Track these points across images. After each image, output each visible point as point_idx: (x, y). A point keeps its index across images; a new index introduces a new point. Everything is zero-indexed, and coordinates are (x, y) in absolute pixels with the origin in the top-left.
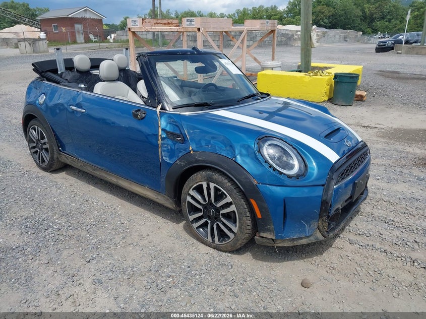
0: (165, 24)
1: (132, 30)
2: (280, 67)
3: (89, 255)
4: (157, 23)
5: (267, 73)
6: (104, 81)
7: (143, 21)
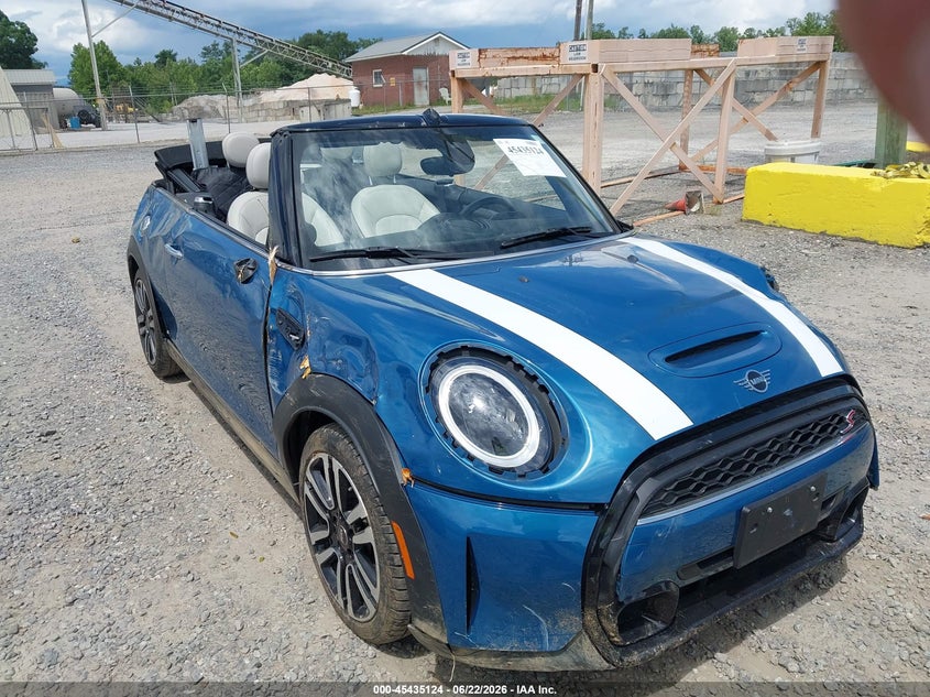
0: (535, 58)
1: (458, 75)
2: (816, 154)
3: (82, 587)
4: (514, 58)
5: (770, 170)
6: (257, 190)
7: (480, 53)
